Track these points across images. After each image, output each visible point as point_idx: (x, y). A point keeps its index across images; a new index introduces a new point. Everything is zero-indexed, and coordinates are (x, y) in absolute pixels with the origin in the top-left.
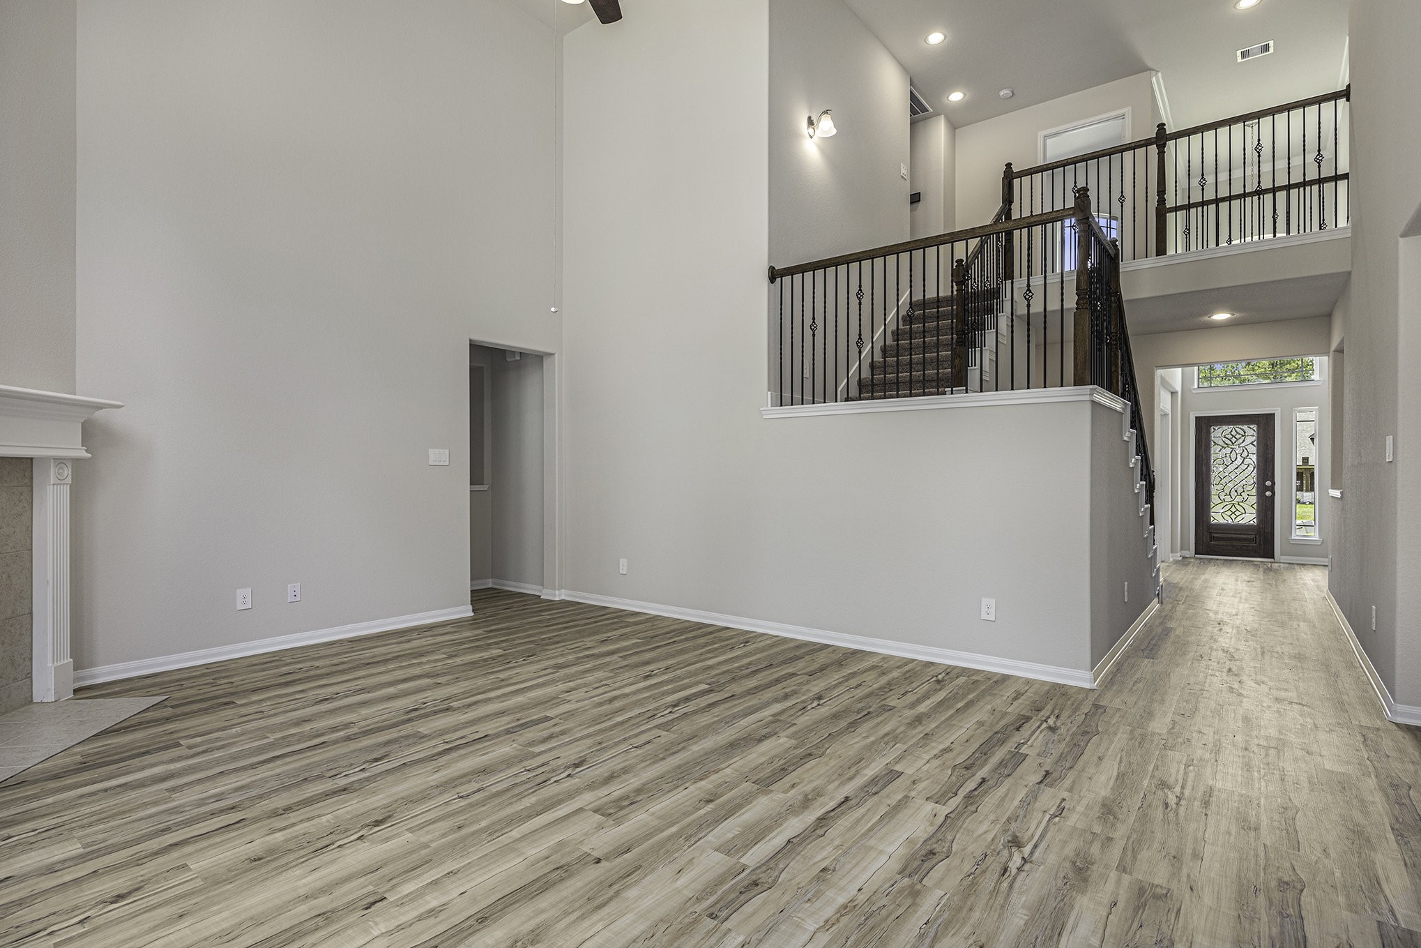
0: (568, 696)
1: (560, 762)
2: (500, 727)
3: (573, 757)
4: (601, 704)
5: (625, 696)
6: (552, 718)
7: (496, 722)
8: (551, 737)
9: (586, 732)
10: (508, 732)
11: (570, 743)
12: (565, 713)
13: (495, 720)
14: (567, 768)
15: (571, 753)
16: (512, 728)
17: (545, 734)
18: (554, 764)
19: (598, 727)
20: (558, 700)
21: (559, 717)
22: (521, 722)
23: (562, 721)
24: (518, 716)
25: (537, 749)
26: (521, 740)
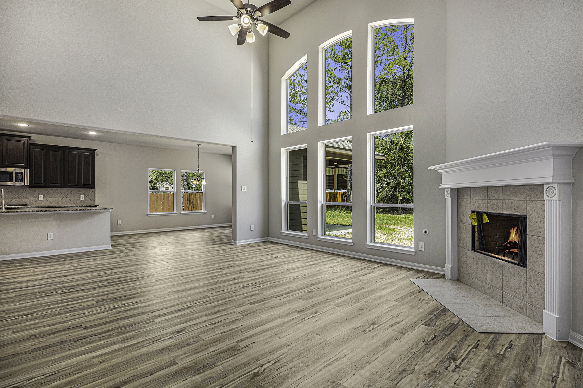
0: (238, 316)
1: (250, 288)
2: (271, 301)
3: (245, 289)
4: (224, 310)
5: (208, 315)
6: (249, 304)
7: (273, 303)
8: (251, 296)
9: (237, 297)
10: (268, 299)
11: (245, 293)
12: (243, 306)
13: (274, 304)
14: (248, 286)
15: (245, 290)
16: (266, 300)
17: (253, 297)
18: (252, 287)
19: (232, 299)
20: (244, 314)
21: (246, 304)
22: (262, 303)
23: (245, 302)
24: (264, 306)
25: (257, 292)
26: (262, 295)
